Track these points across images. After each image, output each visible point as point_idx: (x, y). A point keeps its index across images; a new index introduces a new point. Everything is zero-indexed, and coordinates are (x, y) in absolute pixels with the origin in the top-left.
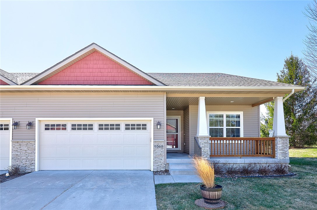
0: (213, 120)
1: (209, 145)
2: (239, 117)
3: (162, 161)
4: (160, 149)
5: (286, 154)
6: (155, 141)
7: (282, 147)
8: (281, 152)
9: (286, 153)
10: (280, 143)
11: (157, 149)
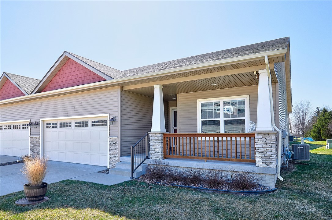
0: (206, 110)
1: (160, 143)
2: (242, 103)
3: (116, 159)
4: (114, 146)
5: (270, 160)
6: (111, 137)
7: (262, 149)
8: (261, 155)
9: (271, 158)
10: (259, 142)
11: (112, 146)
